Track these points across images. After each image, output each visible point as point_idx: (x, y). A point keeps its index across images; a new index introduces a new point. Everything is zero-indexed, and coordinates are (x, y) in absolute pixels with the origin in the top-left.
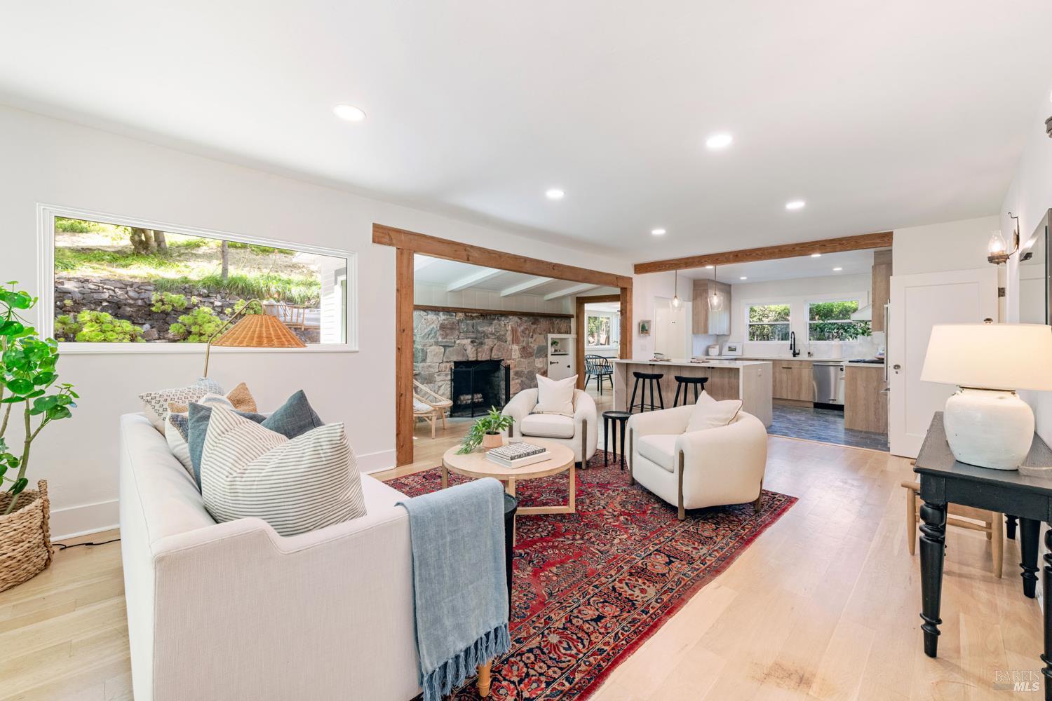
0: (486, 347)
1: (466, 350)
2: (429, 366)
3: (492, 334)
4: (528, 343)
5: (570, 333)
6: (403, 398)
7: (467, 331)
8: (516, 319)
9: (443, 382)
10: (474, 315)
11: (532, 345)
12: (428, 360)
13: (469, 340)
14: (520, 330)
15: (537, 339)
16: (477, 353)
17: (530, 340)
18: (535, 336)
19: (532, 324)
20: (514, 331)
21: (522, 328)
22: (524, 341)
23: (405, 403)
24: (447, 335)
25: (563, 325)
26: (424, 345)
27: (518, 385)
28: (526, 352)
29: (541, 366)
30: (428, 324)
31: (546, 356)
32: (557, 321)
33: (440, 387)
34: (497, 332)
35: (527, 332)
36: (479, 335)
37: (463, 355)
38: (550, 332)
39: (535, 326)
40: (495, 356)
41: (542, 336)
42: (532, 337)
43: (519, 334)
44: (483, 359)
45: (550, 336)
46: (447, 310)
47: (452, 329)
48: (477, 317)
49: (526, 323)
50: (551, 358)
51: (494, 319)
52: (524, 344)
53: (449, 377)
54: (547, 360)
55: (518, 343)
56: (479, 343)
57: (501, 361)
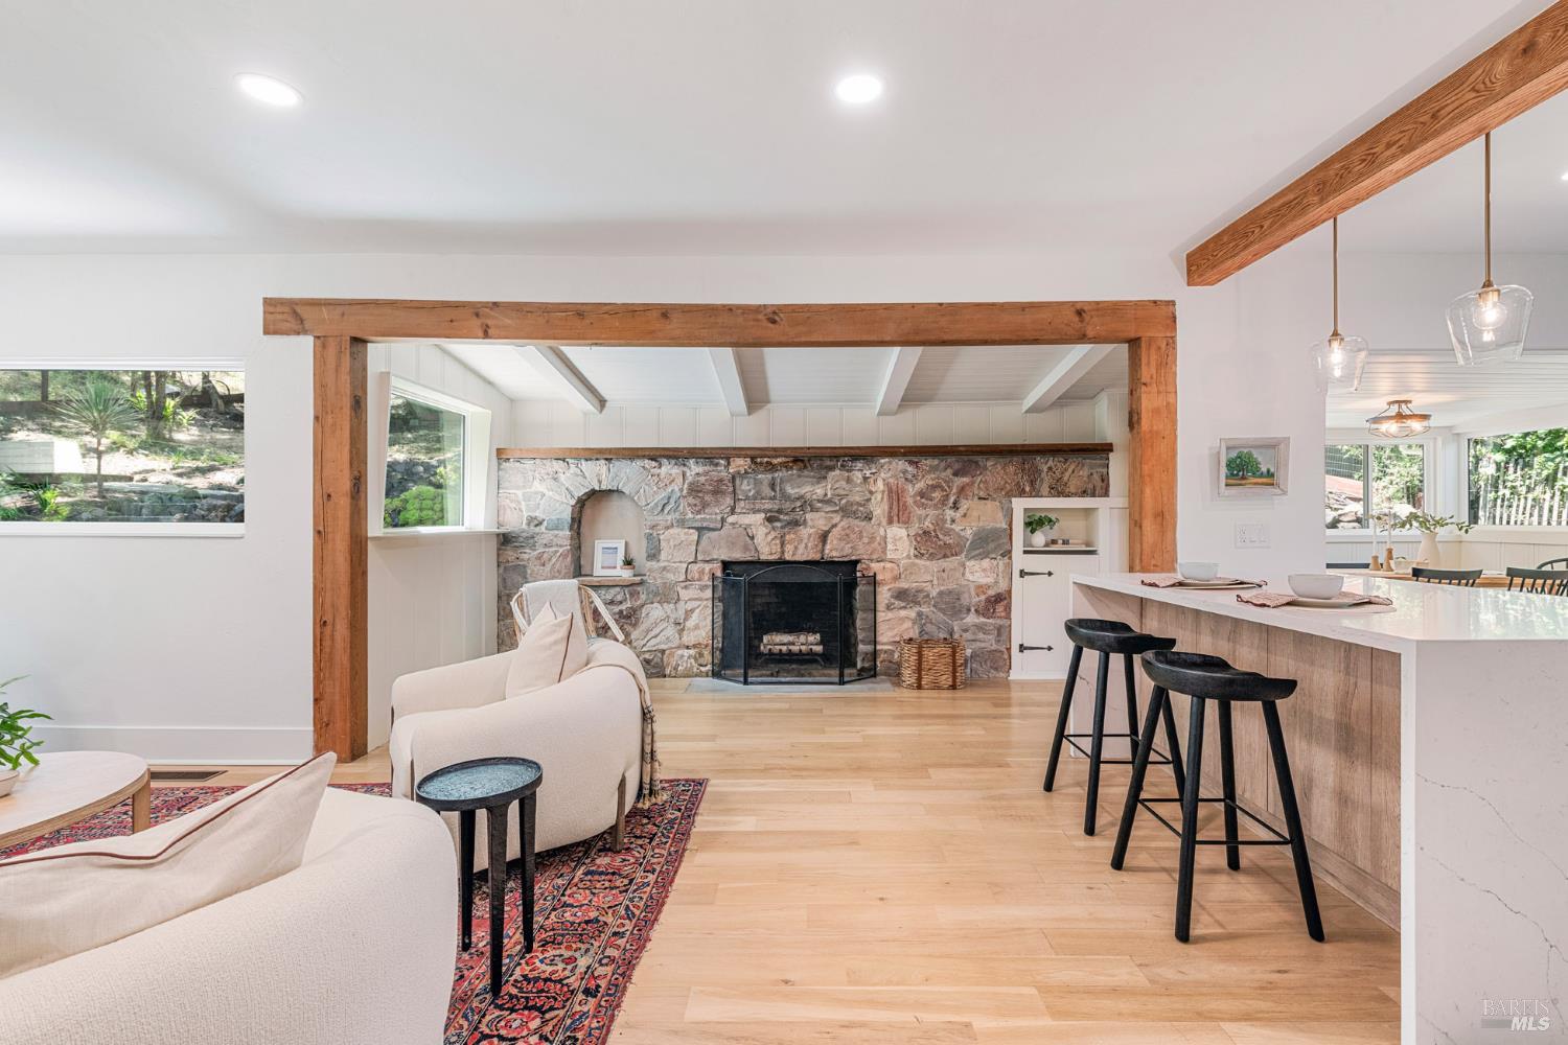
0: (804, 532)
1: (752, 538)
2: (664, 568)
3: (825, 501)
4: (939, 522)
5: (1106, 494)
6: (328, 630)
7: (758, 496)
8: (900, 464)
9: (698, 603)
10: (775, 461)
11: (957, 528)
12: (663, 556)
13: (763, 515)
14: (911, 490)
15: (975, 514)
16: (783, 544)
17: (949, 513)
18: (964, 505)
19: (956, 474)
20: (895, 495)
21: (920, 485)
22: (925, 517)
23: (333, 640)
24: (705, 505)
25: (1077, 472)
26: (653, 527)
27: (908, 624)
28: (932, 544)
29: (990, 580)
30: (661, 485)
31: (1008, 553)
32: (1044, 464)
33: (689, 613)
34: (842, 497)
35: (937, 495)
36: (787, 506)
37: (746, 548)
38: (1022, 493)
39: (966, 480)
40: (835, 550)
41: (990, 506)
42: (955, 507)
43: (910, 501)
44: (798, 558)
45: (1020, 505)
46: (707, 455)
47: (716, 492)
48: (785, 465)
49: (929, 474)
50: (1019, 560)
51: (831, 468)
52: (928, 524)
53: (708, 593)
54: (1010, 566)
55: (907, 523)
56: (789, 523)
57: (857, 562)
